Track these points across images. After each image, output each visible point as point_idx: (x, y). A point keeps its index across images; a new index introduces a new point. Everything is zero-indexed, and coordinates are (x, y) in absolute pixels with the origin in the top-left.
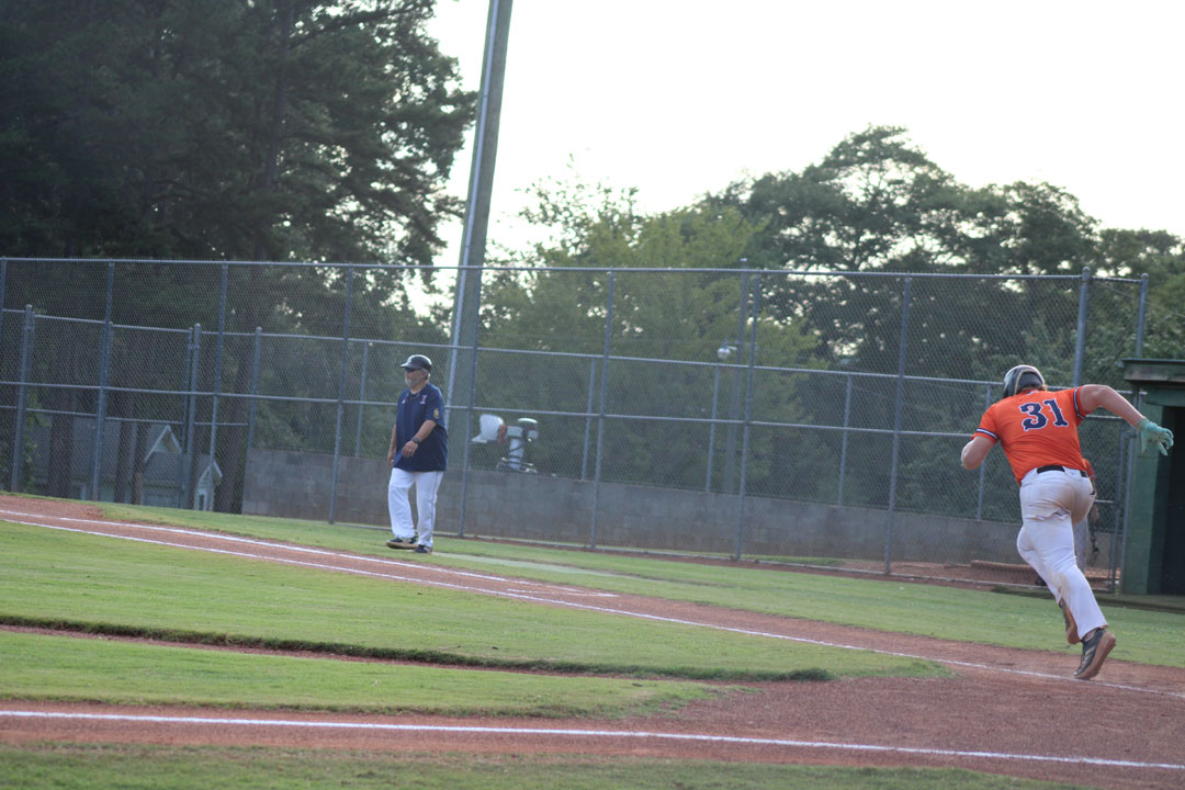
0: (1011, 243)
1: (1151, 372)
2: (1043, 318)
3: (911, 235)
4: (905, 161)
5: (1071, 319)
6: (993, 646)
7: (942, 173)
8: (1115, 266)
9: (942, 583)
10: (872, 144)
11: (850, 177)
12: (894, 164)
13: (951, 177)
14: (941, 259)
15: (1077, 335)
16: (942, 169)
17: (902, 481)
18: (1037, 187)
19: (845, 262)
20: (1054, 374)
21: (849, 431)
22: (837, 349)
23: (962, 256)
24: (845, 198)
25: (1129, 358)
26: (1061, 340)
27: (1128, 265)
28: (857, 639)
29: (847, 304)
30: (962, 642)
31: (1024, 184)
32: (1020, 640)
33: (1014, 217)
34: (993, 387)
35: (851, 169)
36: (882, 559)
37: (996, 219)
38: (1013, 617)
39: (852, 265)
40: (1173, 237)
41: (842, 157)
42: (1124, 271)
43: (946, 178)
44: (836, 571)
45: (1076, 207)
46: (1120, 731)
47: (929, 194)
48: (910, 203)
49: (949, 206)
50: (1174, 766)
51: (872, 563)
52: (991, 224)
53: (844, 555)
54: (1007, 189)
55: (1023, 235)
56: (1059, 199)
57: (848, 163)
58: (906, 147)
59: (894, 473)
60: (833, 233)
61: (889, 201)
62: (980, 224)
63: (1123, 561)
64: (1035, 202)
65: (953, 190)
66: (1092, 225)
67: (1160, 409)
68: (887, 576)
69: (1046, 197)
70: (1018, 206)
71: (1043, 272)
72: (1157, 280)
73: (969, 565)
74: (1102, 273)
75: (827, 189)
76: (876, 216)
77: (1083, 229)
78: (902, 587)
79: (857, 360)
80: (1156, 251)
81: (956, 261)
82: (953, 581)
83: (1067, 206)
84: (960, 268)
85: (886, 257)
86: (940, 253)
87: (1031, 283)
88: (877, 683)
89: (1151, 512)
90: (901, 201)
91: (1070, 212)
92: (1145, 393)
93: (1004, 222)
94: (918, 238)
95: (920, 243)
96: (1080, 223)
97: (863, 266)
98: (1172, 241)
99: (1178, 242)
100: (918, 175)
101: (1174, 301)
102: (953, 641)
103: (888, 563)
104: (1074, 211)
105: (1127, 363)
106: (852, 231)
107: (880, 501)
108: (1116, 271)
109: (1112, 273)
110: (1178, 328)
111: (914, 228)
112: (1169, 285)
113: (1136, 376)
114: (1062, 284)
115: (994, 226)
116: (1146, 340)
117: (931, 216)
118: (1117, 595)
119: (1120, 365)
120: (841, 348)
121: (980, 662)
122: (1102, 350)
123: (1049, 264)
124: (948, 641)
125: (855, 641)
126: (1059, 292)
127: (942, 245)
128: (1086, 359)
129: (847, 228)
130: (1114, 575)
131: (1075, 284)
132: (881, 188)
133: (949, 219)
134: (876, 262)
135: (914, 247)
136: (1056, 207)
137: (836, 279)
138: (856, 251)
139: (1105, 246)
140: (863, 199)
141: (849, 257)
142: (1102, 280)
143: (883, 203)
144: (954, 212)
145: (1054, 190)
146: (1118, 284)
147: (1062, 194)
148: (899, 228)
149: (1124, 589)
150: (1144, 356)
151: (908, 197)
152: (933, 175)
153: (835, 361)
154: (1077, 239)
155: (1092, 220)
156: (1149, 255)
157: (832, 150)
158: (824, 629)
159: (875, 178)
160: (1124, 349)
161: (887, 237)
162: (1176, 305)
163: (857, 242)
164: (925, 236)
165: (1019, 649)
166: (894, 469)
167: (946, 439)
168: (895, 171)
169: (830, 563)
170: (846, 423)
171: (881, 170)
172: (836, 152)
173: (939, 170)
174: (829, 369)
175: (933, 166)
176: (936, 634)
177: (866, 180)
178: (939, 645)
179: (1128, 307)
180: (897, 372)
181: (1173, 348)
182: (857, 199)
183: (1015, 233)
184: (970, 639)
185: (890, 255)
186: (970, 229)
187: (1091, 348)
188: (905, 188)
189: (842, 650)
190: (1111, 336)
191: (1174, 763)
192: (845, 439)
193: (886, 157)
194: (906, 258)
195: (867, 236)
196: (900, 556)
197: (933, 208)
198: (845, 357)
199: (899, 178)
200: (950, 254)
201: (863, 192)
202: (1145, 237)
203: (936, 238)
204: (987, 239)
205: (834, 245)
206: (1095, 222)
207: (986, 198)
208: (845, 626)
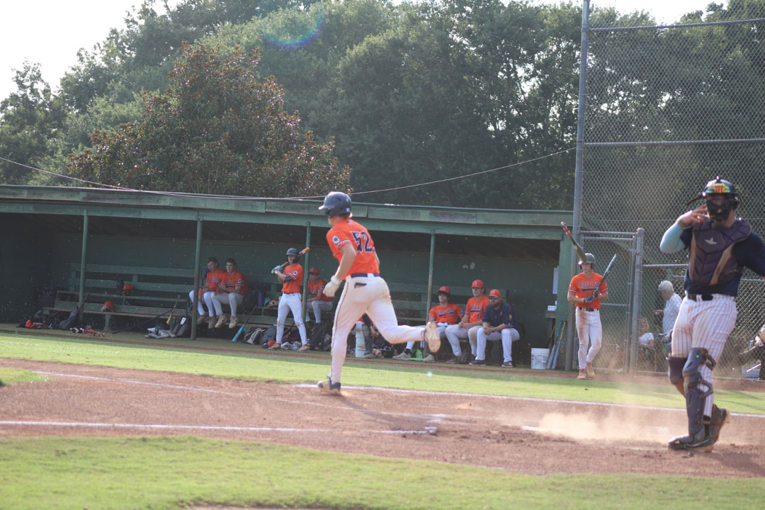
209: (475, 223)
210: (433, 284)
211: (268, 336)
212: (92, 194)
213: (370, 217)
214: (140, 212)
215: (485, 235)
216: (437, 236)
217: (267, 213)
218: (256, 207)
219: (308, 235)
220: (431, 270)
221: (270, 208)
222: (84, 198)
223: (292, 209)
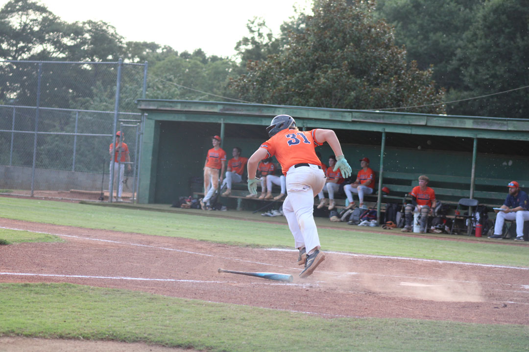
0: (86, 47)
1: (150, 105)
2: (101, 81)
3: (41, 44)
4: (38, 11)
5: (113, 82)
6: (81, 228)
7: (55, 16)
8: (133, 57)
9: (57, 200)
10: (23, 3)
11: (13, 18)
12: (33, 12)
13: (59, 18)
14: (55, 55)
15: (116, 89)
16: (55, 15)
17: (38, 154)
18: (97, 23)
19: (11, 56)
20: (106, 106)
21: (14, 132)
22: (8, 96)
23: (64, 53)
24: (11, 27)
25: (140, 99)
26: (109, 91)
27: (138, 57)
28: (19, 226)
29: (13, 75)
30: (67, 226)
31: (92, 21)
32: (92, 225)
33: (87, 36)
34: (79, 112)
35: (14, 14)
36: (30, 189)
37: (80, 36)
38: (89, 215)
39: (14, 58)
40: (158, 45)
41: (9, 9)
42: (137, 60)
43: (56, 18)
44: (9, 195)
45: (115, 31)
46: (138, 265)
47: (49, 25)
48: (40, 29)
49: (58, 31)
50: (162, 280)
51: (25, 191)
52: (77, 39)
53: (13, 188)
54: (84, 23)
55: (91, 44)
56: (107, 28)
57: (12, 12)
58: (38, 4)
59: (35, 151)
60: (6, 43)
61: (30, 29)
62: (72, 39)
63: (138, 188)
64: (97, 29)
65: (60, 24)
66: (122, 40)
67: (154, 121)
68: (32, 197)
69: (101, 27)
70: (89, 31)
71: (101, 60)
72: (152, 63)
73: (69, 192)
74: (127, 61)
75: (3, 23)
76: (25, 35)
77: (118, 41)
78: (39, 202)
79: (17, 100)
80: (151, 51)
81: (62, 55)
82: (62, 199)
83: (111, 31)
84: (63, 59)
85: (30, 54)
86: (54, 52)
87: (95, 66)
88: (30, 245)
89: (150, 167)
90: (36, 29)
91: (112, 34)
92: (147, 114)
93: (83, 38)
94: (44, 45)
95: (45, 48)
96: (117, 38)
97: (19, 58)
98: (157, 47)
99: (160, 47)
100: (43, 17)
101: (159, 73)
102: (63, 226)
103: (33, 191)
104: (114, 33)
105: (139, 101)
106: (14, 42)
107: (28, 163)
108: (133, 60)
109: (131, 61)
110: (161, 85)
111: (42, 41)
112: (157, 66)
113: (143, 107)
114: (110, 66)
115: (79, 40)
116: (147, 91)
117: (50, 35)
118: (135, 204)
119: (136, 102)
120: (10, 95)
121: (75, 235)
122: (128, 95)
123: (103, 57)
124: (61, 226)
125: (19, 227)
126: (108, 69)
127: (55, 48)
128: (120, 99)
129: (12, 41)
130: (134, 195)
131: (115, 66)
132: (27, 23)
133: (58, 37)
134: (25, 56)
135: (42, 49)
136: (106, 32)
137: (7, 64)
138: (16, 51)
139: (128, 49)
140: (19, 28)
141: (13, 54)
142: (127, 64)
143: (29, 29)
144: (61, 33)
145: (105, 24)
146: (134, 66)
147: (109, 26)
148: (35, 40)
149: (138, 202)
150: (146, 98)
151: (39, 27)
152: (51, 17)
153: (7, 101)
154: (116, 45)
155: (122, 37)
156: (147, 53)
157: (4, 5)
158: (5, 221)
159: (24, 18)
160: (137, 95)
161: (30, 45)
162: (160, 75)
163: (17, 47)
164: (47, 44)
165: (92, 229)
166: (35, 149)
167: (57, 135)
168: (33, 15)
169: (6, 192)
170: (13, 129)
171: (27, 14)
172: (7, 6)
173: (53, 15)
174: (5, 104)
175: (50, 13)
176: (55, 223)
177: (20, 19)
178: (56, 228)
179: (139, 76)
180: (36, 106)
181: (159, 94)
182: (16, 28)
183: (88, 43)
184: (71, 225)
185: (32, 53)
186: (67, 41)
187: (123, 94)
188: (38, 23)
189: (13, 230)
190: (131, 89)
191: (162, 278)
192: (12, 136)
193: (29, 9)
194: (39, 54)
195: (21, 44)
196: (38, 188)
197: (51, 32)
198: (12, 99)
199: (35, 18)
200: (59, 52)
201: (19, 24)
202: (146, 45)
203: (53, 45)
204: (75, 46)
205: (6, 48)
206: (123, 38)
207: (75, 27)
208: (14, 220)
209: (506, 129)
210: (475, 176)
211: (354, 216)
212: (227, 107)
213: (429, 124)
214: (262, 121)
215: (514, 138)
216: (479, 140)
217: (353, 122)
218: (345, 117)
219: (383, 138)
220: (473, 166)
221: (355, 117)
222: (221, 110)
223: (371, 118)
